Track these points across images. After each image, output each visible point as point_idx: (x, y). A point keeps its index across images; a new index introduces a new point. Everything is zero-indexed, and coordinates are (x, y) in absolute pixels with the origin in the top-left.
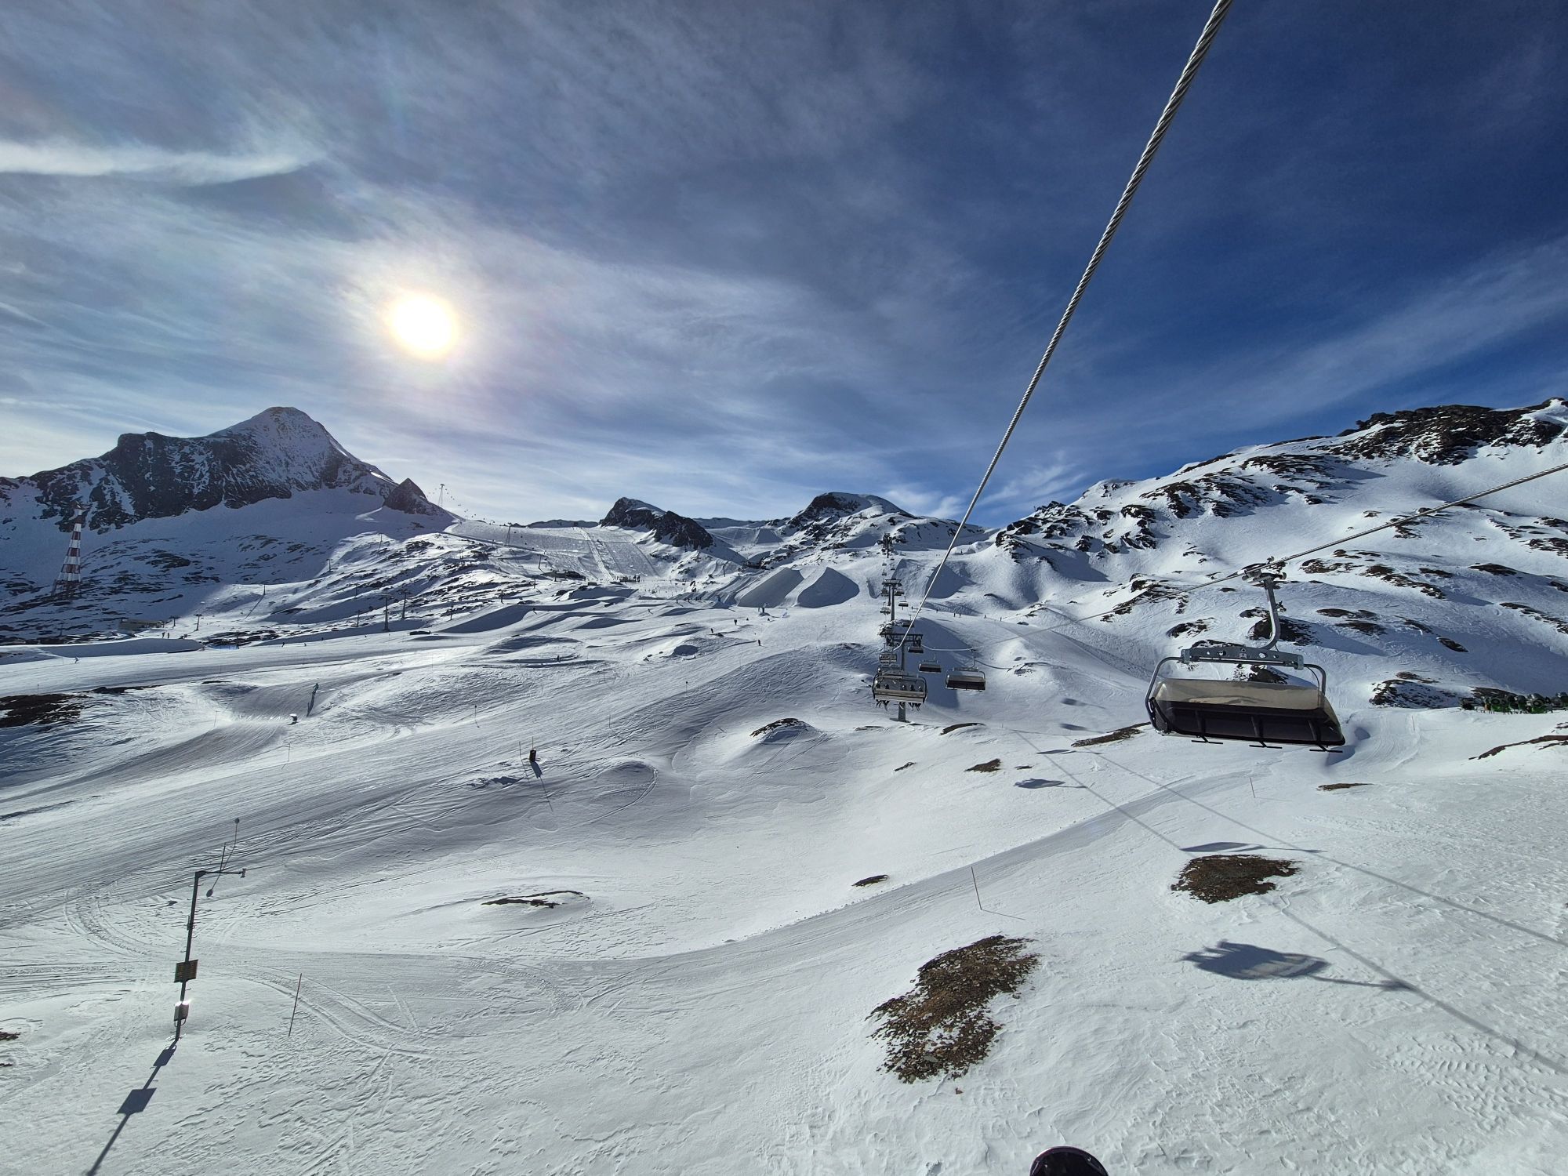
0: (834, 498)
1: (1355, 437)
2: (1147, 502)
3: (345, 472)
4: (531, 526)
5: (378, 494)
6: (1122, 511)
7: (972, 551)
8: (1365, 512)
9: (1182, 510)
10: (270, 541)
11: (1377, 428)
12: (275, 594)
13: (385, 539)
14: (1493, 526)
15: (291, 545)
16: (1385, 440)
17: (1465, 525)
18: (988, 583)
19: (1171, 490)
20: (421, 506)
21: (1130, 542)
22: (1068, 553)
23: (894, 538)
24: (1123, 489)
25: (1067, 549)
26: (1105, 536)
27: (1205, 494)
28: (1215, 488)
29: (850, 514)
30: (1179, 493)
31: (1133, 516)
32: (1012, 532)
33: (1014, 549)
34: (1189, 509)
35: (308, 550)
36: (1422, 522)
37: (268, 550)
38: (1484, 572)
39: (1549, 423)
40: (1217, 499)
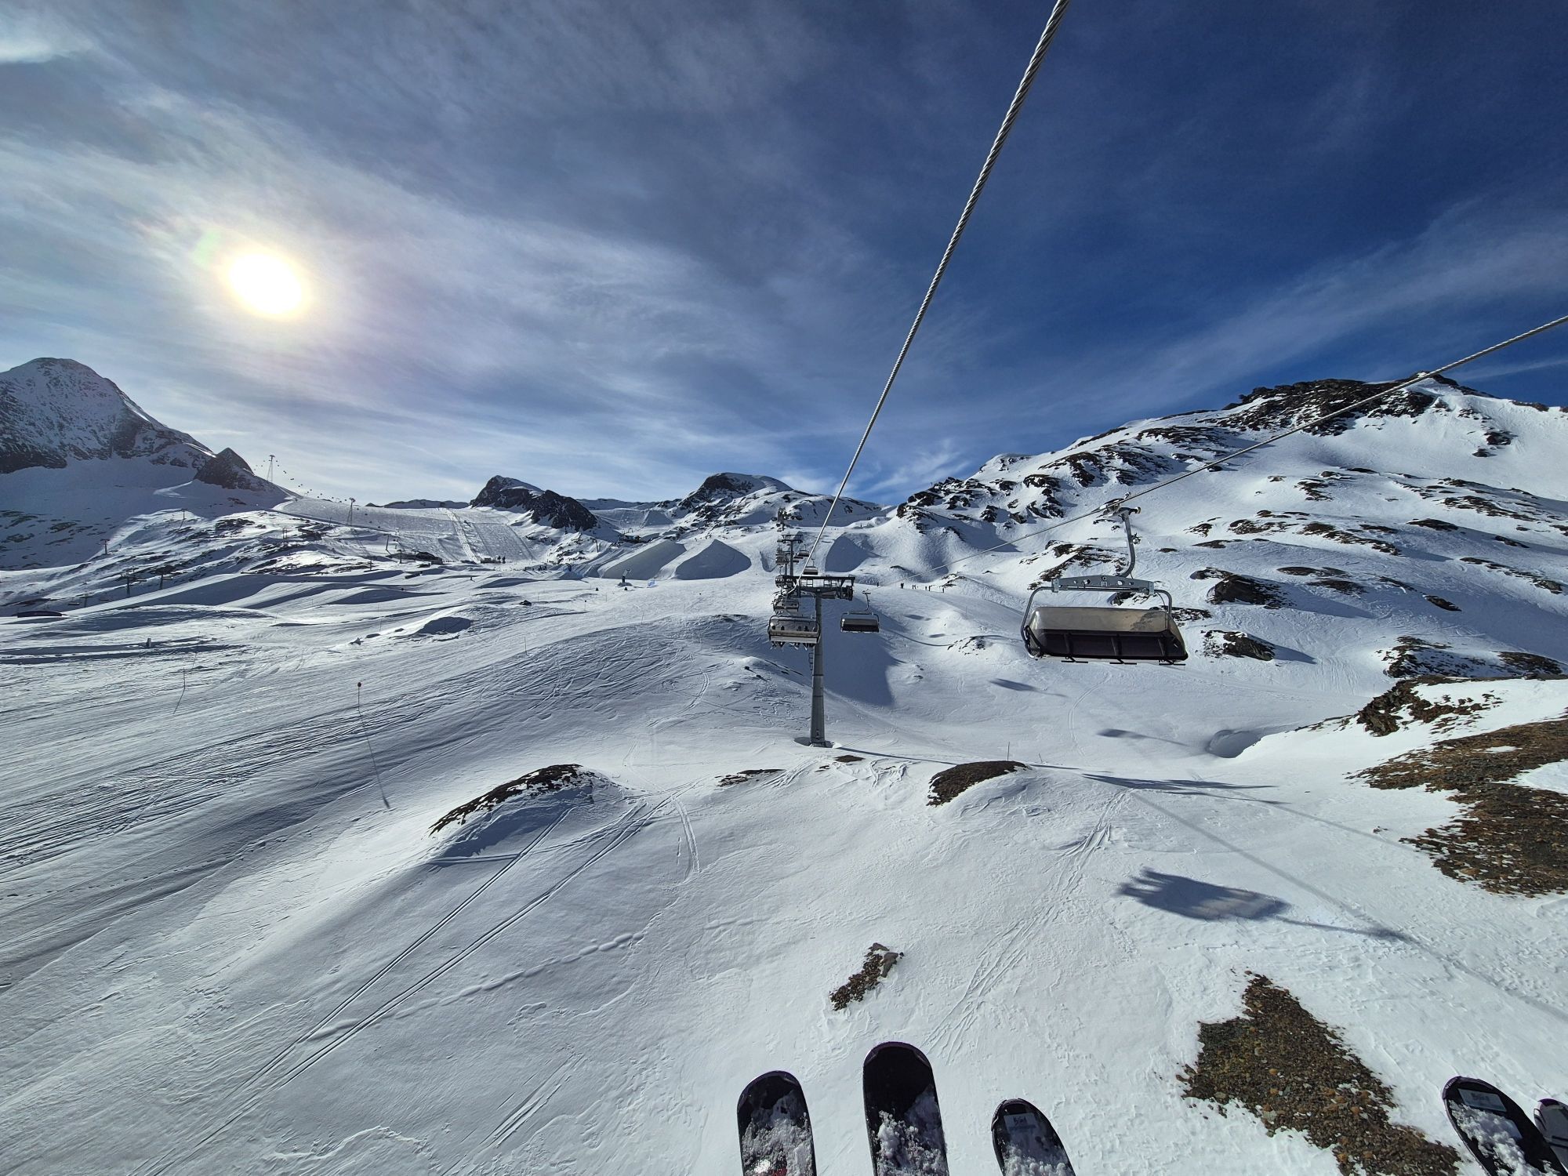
0: (726, 479)
1: (1239, 410)
2: (1050, 472)
3: (145, 439)
4: (387, 506)
5: (190, 465)
6: (1025, 482)
7: (870, 526)
8: (1269, 477)
9: (1087, 479)
10: (27, 518)
11: (1259, 402)
12: (15, 581)
13: (189, 516)
14: (1400, 487)
15: (56, 523)
16: (1268, 413)
17: (1373, 487)
18: (893, 555)
19: (1073, 460)
20: (244, 479)
21: (1036, 511)
22: (974, 524)
23: (790, 515)
24: (1020, 463)
25: (972, 519)
26: (1010, 506)
27: (1107, 463)
28: (1116, 457)
29: (744, 495)
30: (1081, 462)
31: (1036, 485)
32: (914, 504)
33: (918, 519)
34: (1094, 477)
35: (81, 530)
36: (1331, 484)
37: (22, 529)
38: (1425, 528)
39: (1421, 394)
40: (1121, 467)
